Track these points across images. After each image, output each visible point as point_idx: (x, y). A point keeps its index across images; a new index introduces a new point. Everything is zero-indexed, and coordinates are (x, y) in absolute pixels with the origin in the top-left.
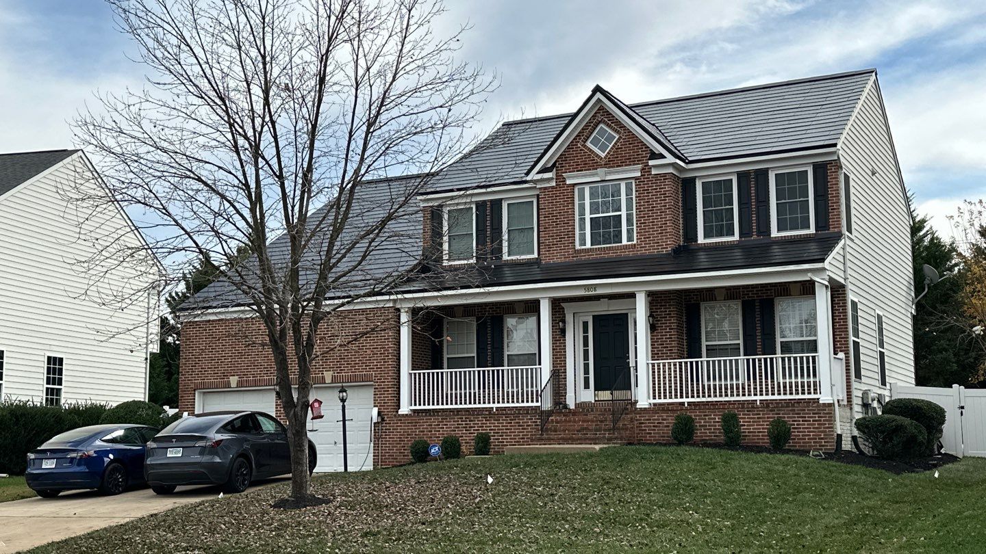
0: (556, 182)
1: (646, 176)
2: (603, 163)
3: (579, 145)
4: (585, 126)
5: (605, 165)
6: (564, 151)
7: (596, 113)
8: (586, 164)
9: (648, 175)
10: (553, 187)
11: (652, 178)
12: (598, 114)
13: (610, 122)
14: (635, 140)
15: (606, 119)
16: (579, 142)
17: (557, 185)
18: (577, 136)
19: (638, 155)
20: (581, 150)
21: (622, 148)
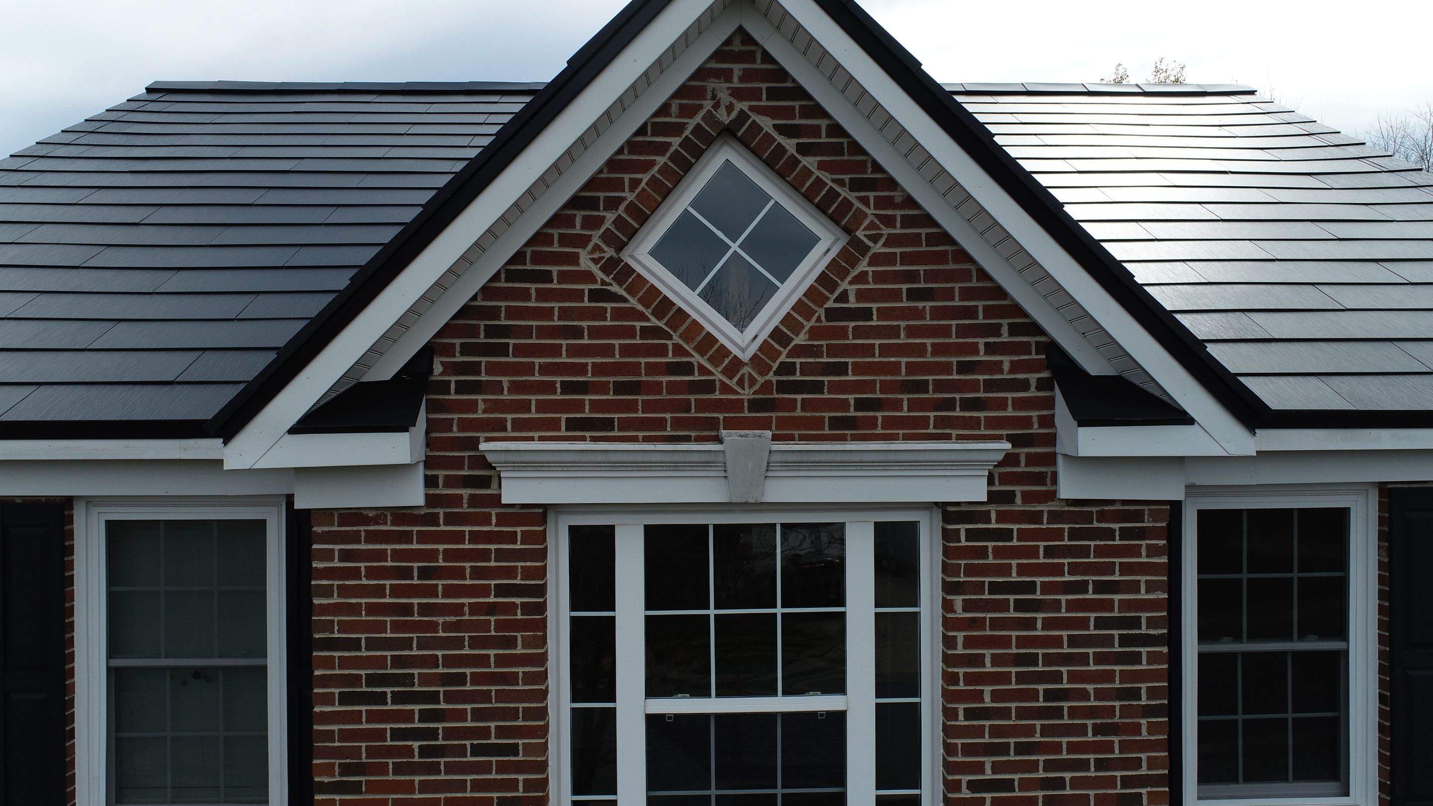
0: (430, 482)
1: (1018, 505)
2: (746, 394)
3: (585, 263)
4: (631, 145)
5: (755, 405)
6: (486, 291)
7: (701, 73)
8: (635, 388)
9: (1028, 497)
10: (402, 515)
11: (1055, 516)
12: (711, 84)
13: (790, 144)
14: (950, 276)
15: (767, 124)
16: (582, 241)
17: (431, 500)
18: (575, 202)
19: (964, 368)
20: (597, 295)
21: (866, 314)
